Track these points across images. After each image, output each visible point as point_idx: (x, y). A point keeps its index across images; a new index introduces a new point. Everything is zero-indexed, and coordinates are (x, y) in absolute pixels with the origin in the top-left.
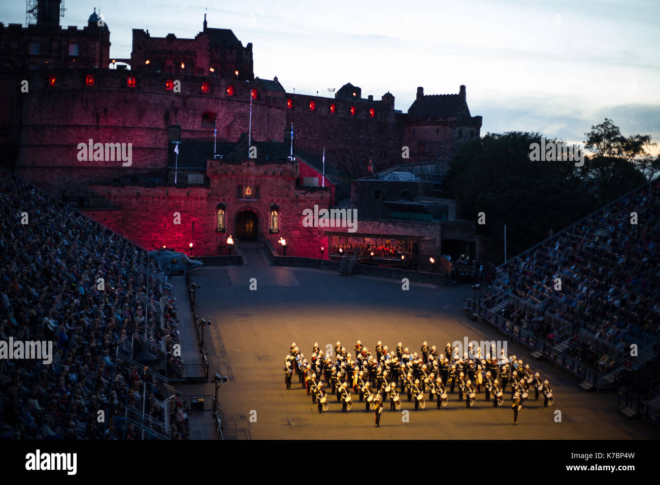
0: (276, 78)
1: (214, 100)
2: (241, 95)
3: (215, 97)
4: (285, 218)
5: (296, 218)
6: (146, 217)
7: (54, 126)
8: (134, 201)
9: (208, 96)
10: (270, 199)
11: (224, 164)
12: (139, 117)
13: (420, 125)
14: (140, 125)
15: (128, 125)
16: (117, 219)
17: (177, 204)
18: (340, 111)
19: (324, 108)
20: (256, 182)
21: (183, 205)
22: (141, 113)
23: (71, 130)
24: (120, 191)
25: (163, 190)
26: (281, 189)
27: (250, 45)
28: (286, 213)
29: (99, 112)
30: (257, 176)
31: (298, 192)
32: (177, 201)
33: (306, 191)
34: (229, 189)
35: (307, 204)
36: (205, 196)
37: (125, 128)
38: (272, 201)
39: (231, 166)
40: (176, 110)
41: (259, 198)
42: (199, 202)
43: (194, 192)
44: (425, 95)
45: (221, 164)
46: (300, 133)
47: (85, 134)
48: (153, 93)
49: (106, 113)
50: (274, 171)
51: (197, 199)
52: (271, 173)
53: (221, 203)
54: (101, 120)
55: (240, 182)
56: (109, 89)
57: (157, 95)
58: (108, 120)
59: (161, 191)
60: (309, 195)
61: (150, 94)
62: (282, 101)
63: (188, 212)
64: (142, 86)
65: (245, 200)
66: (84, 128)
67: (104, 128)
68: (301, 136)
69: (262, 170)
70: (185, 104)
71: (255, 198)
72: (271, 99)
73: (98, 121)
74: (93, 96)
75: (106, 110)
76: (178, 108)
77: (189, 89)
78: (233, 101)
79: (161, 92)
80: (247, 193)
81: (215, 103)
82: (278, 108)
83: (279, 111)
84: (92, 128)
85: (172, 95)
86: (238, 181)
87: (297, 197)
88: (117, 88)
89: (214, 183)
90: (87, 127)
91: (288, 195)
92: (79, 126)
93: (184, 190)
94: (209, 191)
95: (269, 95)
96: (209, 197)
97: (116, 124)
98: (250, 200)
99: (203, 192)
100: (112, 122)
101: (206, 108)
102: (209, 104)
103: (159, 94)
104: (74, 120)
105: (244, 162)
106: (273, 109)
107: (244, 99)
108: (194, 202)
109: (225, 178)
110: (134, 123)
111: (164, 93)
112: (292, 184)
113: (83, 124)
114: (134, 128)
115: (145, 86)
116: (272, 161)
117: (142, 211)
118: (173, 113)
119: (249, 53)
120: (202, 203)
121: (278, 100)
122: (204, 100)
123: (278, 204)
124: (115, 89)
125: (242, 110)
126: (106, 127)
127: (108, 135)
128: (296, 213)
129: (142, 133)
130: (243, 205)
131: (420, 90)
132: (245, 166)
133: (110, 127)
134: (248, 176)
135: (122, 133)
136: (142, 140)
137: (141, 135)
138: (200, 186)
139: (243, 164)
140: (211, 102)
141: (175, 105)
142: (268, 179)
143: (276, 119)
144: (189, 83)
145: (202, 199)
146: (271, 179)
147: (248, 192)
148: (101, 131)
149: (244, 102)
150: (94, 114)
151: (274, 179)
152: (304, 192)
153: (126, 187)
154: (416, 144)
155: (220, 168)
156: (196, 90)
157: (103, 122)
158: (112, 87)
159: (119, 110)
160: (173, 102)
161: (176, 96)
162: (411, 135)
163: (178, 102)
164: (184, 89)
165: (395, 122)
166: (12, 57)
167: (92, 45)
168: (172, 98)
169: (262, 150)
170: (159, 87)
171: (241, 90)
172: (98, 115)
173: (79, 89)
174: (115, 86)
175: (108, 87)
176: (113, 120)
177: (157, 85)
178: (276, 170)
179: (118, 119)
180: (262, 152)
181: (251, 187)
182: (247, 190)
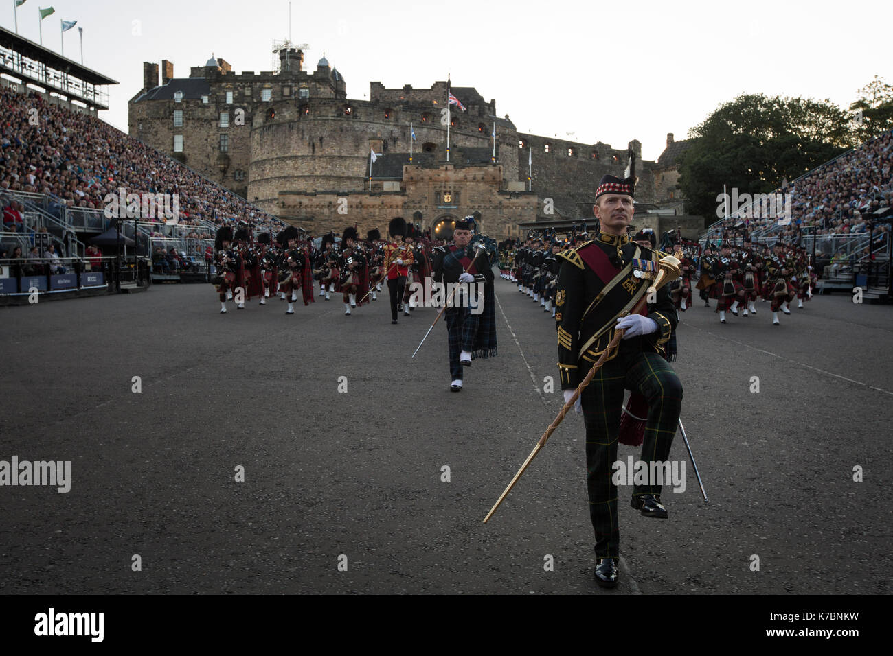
0: (507, 116)
1: (435, 130)
2: (466, 128)
3: (436, 128)
4: (488, 226)
5: (500, 226)
6: (339, 228)
7: (272, 159)
8: (326, 210)
9: (428, 127)
10: (471, 206)
11: (420, 169)
12: (356, 146)
13: (670, 170)
14: (356, 155)
15: (344, 154)
17: (371, 213)
18: (581, 155)
19: (562, 150)
20: (455, 187)
21: (377, 214)
22: (358, 142)
23: (287, 162)
24: (312, 200)
25: (356, 198)
26: (482, 194)
27: (493, 102)
28: (489, 220)
29: (314, 142)
30: (456, 181)
31: (501, 198)
32: (371, 210)
33: (511, 196)
34: (426, 195)
35: (512, 210)
36: (400, 203)
37: (340, 157)
38: (473, 208)
39: (427, 170)
40: (395, 140)
41: (459, 205)
42: (395, 210)
43: (388, 199)
44: (675, 141)
45: (417, 168)
47: (302, 163)
48: (370, 122)
49: (321, 143)
50: (475, 175)
51: (391, 207)
52: (472, 176)
53: (418, 212)
54: (316, 149)
55: (438, 188)
56: (324, 118)
57: (374, 124)
58: (324, 150)
59: (354, 200)
60: (514, 200)
61: (366, 123)
62: (513, 138)
63: (383, 221)
64: (358, 115)
65: (444, 207)
66: (300, 158)
67: (320, 157)
69: (461, 174)
70: (404, 134)
71: (455, 205)
73: (314, 151)
74: (308, 126)
75: (321, 140)
77: (408, 119)
79: (378, 122)
80: (446, 200)
81: (437, 134)
82: (509, 145)
83: (509, 148)
84: (308, 158)
85: (390, 125)
86: (435, 187)
87: (500, 203)
89: (409, 189)
90: (303, 157)
91: (490, 201)
92: (296, 157)
93: (378, 197)
94: (406, 199)
96: (405, 205)
97: (332, 153)
98: (449, 207)
99: (399, 199)
100: (328, 151)
101: (426, 139)
102: (429, 136)
104: (291, 151)
105: (442, 166)
108: (389, 210)
109: (422, 184)
110: (350, 152)
111: (381, 122)
112: (495, 189)
113: (300, 154)
115: (361, 115)
116: (472, 165)
117: (334, 221)
118: (392, 143)
119: (491, 108)
120: (398, 212)
121: (508, 137)
122: (425, 130)
123: (480, 212)
124: (330, 118)
126: (322, 156)
127: (324, 165)
128: (500, 221)
129: (359, 163)
130: (441, 213)
131: (670, 136)
132: (444, 170)
133: (326, 157)
134: (446, 181)
135: (338, 162)
136: (359, 170)
137: (357, 165)
138: (396, 193)
139: (441, 168)
140: (432, 132)
141: (393, 135)
142: (468, 183)
144: (408, 113)
145: (397, 207)
146: (472, 183)
147: (447, 198)
148: (317, 161)
149: (469, 136)
150: (310, 143)
151: (474, 183)
152: (508, 197)
153: (317, 195)
154: (666, 191)
155: (416, 172)
156: (415, 120)
157: (318, 152)
158: (327, 116)
159: (335, 139)
160: (392, 132)
161: (394, 125)
162: (660, 182)
163: (397, 132)
164: (403, 119)
165: (642, 169)
166: (245, 104)
167: (322, 90)
168: (391, 128)
169: (462, 154)
170: (376, 116)
171: (466, 122)
172: (313, 145)
173: (296, 120)
174: (330, 115)
175: (324, 116)
176: (328, 149)
177: (374, 114)
178: (477, 173)
179: (334, 148)
180: (462, 156)
181: (450, 193)
182: (446, 196)
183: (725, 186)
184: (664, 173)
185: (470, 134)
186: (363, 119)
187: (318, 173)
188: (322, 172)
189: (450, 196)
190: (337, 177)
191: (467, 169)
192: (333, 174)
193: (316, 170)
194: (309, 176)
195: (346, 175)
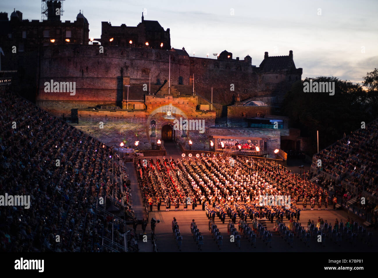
0: (184, 48)
1: (148, 61)
2: (164, 58)
3: (149, 59)
8: (104, 120)
9: (145, 59)
11: (155, 98)
12: (106, 72)
13: (267, 74)
14: (106, 77)
15: (100, 76)
16: (94, 130)
17: (128, 121)
18: (221, 66)
19: (211, 65)
20: (173, 108)
21: (131, 122)
22: (107, 70)
24: (96, 114)
26: (187, 112)
27: (168, 30)
29: (83, 69)
30: (173, 104)
31: (197, 113)
32: (128, 119)
34: (158, 112)
36: (144, 116)
37: (98, 78)
39: (159, 99)
40: (127, 67)
41: (175, 117)
42: (141, 120)
43: (138, 114)
44: (269, 56)
45: (153, 98)
46: (198, 80)
47: (76, 82)
48: (114, 58)
49: (87, 70)
52: (182, 102)
53: (153, 120)
54: (85, 74)
55: (164, 108)
56: (89, 56)
57: (116, 59)
58: (88, 74)
59: (119, 114)
60: (204, 115)
61: (112, 59)
63: (135, 126)
64: (108, 54)
65: (167, 118)
66: (75, 78)
68: (198, 81)
69: (177, 101)
70: (132, 64)
71: (173, 117)
72: (181, 60)
73: (83, 74)
74: (80, 60)
75: (87, 68)
76: (128, 66)
77: (134, 55)
78: (160, 61)
79: (118, 57)
81: (149, 63)
82: (185, 65)
83: (185, 67)
84: (80, 78)
87: (197, 116)
88: (93, 55)
89: (149, 109)
90: (77, 78)
91: (192, 115)
92: (73, 78)
93: (132, 113)
94: (147, 114)
95: (180, 58)
96: (146, 117)
97: (93, 76)
98: (170, 118)
100: (91, 75)
101: (144, 66)
102: (146, 64)
103: (117, 58)
104: (69, 74)
105: (166, 96)
106: (182, 66)
107: (166, 60)
108: (138, 120)
109: (155, 106)
110: (103, 75)
111: (120, 58)
112: (194, 109)
113: (75, 76)
114: (103, 78)
115: (109, 54)
116: (182, 96)
118: (125, 69)
119: (168, 34)
121: (185, 61)
122: (143, 61)
124: (92, 56)
125: (165, 67)
126: (88, 78)
127: (89, 82)
129: (108, 81)
130: (166, 121)
131: (266, 53)
132: (167, 99)
133: (90, 78)
134: (168, 104)
135: (96, 81)
136: (108, 85)
138: (142, 110)
140: (147, 62)
141: (126, 65)
142: (180, 106)
143: (184, 71)
144: (134, 52)
145: (142, 118)
148: (85, 80)
149: (165, 62)
150: (80, 70)
151: (183, 106)
152: (201, 113)
153: (99, 111)
154: (265, 85)
155: (153, 100)
156: (138, 56)
157: (86, 75)
158: (91, 55)
159: (95, 68)
160: (125, 63)
161: (127, 59)
162: (261, 79)
163: (128, 63)
164: (131, 55)
165: (252, 72)
166: (34, 39)
167: (79, 31)
168: (125, 60)
169: (176, 89)
170: (117, 54)
171: (163, 55)
172: (83, 71)
173: (72, 56)
174: (92, 54)
175: (88, 55)
176: (91, 74)
177: (116, 53)
178: (185, 101)
179: (94, 73)
180: (176, 90)
181: (170, 111)
182: (168, 112)
183: (318, 131)
184: (263, 75)
185: (166, 61)
186: (110, 56)
187: (85, 87)
188: (88, 86)
189: (170, 112)
190: (96, 89)
191: (179, 98)
192: (94, 88)
193: (84, 85)
194: (80, 89)
195: (101, 88)
